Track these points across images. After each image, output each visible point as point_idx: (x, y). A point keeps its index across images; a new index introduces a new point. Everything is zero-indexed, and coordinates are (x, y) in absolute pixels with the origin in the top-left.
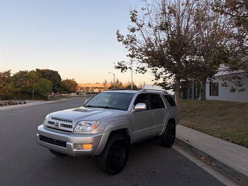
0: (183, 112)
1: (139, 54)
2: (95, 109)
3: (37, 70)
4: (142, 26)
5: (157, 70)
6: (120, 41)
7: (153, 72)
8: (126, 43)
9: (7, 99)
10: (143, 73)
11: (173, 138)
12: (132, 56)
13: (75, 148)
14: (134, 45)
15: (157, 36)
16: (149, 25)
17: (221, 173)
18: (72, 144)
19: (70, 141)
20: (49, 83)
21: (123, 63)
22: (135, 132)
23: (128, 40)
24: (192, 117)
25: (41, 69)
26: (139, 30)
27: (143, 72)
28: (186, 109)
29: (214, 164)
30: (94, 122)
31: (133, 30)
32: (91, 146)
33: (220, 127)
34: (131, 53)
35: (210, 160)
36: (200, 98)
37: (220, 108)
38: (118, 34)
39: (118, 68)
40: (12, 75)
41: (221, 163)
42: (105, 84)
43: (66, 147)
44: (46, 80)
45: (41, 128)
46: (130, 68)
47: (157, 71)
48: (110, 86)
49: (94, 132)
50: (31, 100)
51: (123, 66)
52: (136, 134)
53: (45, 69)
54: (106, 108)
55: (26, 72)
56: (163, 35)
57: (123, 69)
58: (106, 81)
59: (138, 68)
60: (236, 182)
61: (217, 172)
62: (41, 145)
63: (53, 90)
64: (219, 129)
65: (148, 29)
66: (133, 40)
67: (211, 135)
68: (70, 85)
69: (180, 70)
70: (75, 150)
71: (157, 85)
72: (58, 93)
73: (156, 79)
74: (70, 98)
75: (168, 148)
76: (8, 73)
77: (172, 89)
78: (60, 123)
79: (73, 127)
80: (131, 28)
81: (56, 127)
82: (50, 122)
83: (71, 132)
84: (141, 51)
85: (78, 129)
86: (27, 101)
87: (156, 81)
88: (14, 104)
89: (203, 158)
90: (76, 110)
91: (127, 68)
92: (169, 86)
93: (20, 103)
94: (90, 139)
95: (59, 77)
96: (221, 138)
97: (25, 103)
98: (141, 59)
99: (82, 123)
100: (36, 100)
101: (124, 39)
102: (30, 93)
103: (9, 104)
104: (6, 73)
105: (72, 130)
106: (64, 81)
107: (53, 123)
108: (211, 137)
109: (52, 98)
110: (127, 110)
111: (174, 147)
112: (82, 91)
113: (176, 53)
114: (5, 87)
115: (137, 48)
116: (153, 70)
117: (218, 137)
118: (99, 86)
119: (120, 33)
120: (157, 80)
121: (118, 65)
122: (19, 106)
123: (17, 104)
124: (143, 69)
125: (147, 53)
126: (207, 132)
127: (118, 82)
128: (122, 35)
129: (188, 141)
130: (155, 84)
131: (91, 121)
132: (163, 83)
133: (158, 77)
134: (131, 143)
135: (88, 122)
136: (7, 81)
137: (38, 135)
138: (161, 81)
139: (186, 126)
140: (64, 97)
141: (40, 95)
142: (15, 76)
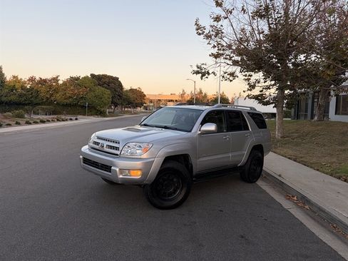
0: (287, 137)
1: (227, 52)
2: (151, 128)
3: (92, 75)
4: (231, 13)
5: (251, 76)
6: (200, 34)
7: (246, 80)
8: (208, 37)
9: (55, 114)
10: (231, 81)
11: (259, 171)
12: (216, 56)
13: (121, 173)
14: (220, 40)
15: (255, 27)
16: (243, 9)
17: (314, 219)
18: (118, 170)
19: (115, 166)
20: (107, 93)
21: (204, 66)
22: (201, 159)
23: (212, 33)
24: (297, 144)
25: (96, 74)
26: (226, 18)
27: (231, 78)
28: (292, 133)
29: (307, 207)
30: (145, 145)
31: (217, 19)
32: (139, 173)
33: (334, 160)
34: (215, 51)
35: (303, 201)
36: (316, 118)
37: (343, 133)
38: (197, 25)
39: (197, 73)
40: (60, 82)
41: (316, 206)
42: (182, 95)
43: (110, 172)
44: (103, 89)
45: (85, 149)
46: (214, 73)
47: (252, 78)
48: (189, 98)
49: (145, 156)
50: (84, 115)
51: (203, 71)
52: (201, 163)
53: (101, 74)
54: (166, 128)
55: (77, 79)
56: (263, 25)
57: (203, 75)
58: (183, 91)
59: (225, 73)
60: (329, 231)
61: (308, 217)
62: (84, 168)
63: (112, 103)
64: (332, 163)
65: (241, 15)
66: (218, 33)
67: (318, 170)
68: (135, 96)
69: (284, 76)
70: (121, 176)
71: (251, 98)
72: (119, 107)
73: (248, 90)
74: (135, 113)
75: (250, 184)
76: (56, 79)
77: (272, 103)
78: (106, 143)
79: (120, 149)
80: (215, 16)
81: (101, 149)
82: (95, 143)
83: (117, 155)
84: (230, 48)
85: (126, 152)
86: (79, 117)
87: (249, 92)
88: (63, 120)
89: (295, 198)
90: (128, 130)
91: (208, 73)
92: (268, 99)
93: (71, 119)
94: (138, 164)
95: (120, 85)
96: (331, 175)
97: (76, 119)
98: (230, 59)
99: (131, 144)
100: (92, 115)
101: (207, 31)
102: (83, 107)
103: (58, 120)
104: (54, 79)
105: (118, 152)
106: (127, 91)
107: (98, 144)
108: (317, 172)
109: (112, 114)
110: (190, 131)
111: (260, 183)
112: (152, 104)
113: (279, 51)
114: (52, 98)
115: (225, 45)
116: (246, 76)
117: (327, 174)
118: (174, 99)
119: (200, 23)
120: (251, 90)
121: (196, 69)
122: (69, 122)
123: (67, 120)
124: (232, 74)
125: (239, 52)
126: (313, 166)
127: (201, 92)
128: (203, 25)
129: (280, 176)
130: (248, 96)
131: (143, 143)
132: (259, 96)
133: (252, 87)
134: (194, 174)
135: (138, 144)
136: (55, 90)
137: (81, 157)
138: (256, 92)
139: (285, 157)
140: (128, 112)
141: (95, 109)
142: (65, 83)
